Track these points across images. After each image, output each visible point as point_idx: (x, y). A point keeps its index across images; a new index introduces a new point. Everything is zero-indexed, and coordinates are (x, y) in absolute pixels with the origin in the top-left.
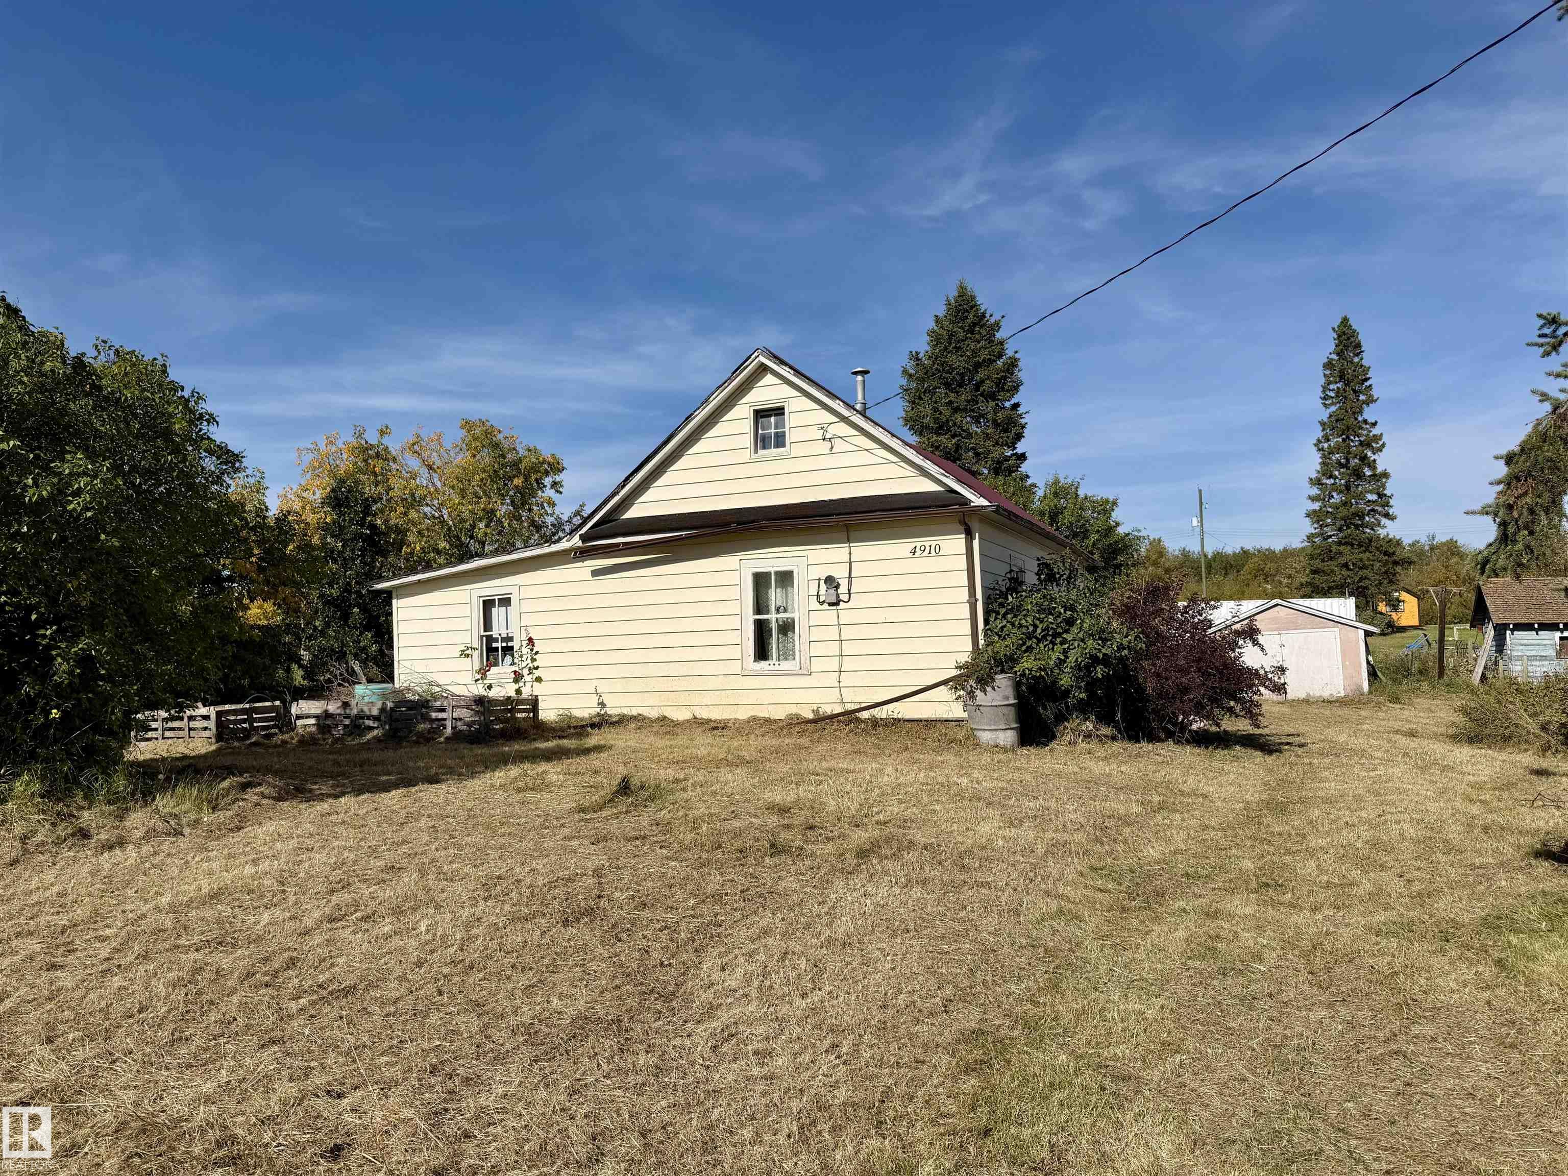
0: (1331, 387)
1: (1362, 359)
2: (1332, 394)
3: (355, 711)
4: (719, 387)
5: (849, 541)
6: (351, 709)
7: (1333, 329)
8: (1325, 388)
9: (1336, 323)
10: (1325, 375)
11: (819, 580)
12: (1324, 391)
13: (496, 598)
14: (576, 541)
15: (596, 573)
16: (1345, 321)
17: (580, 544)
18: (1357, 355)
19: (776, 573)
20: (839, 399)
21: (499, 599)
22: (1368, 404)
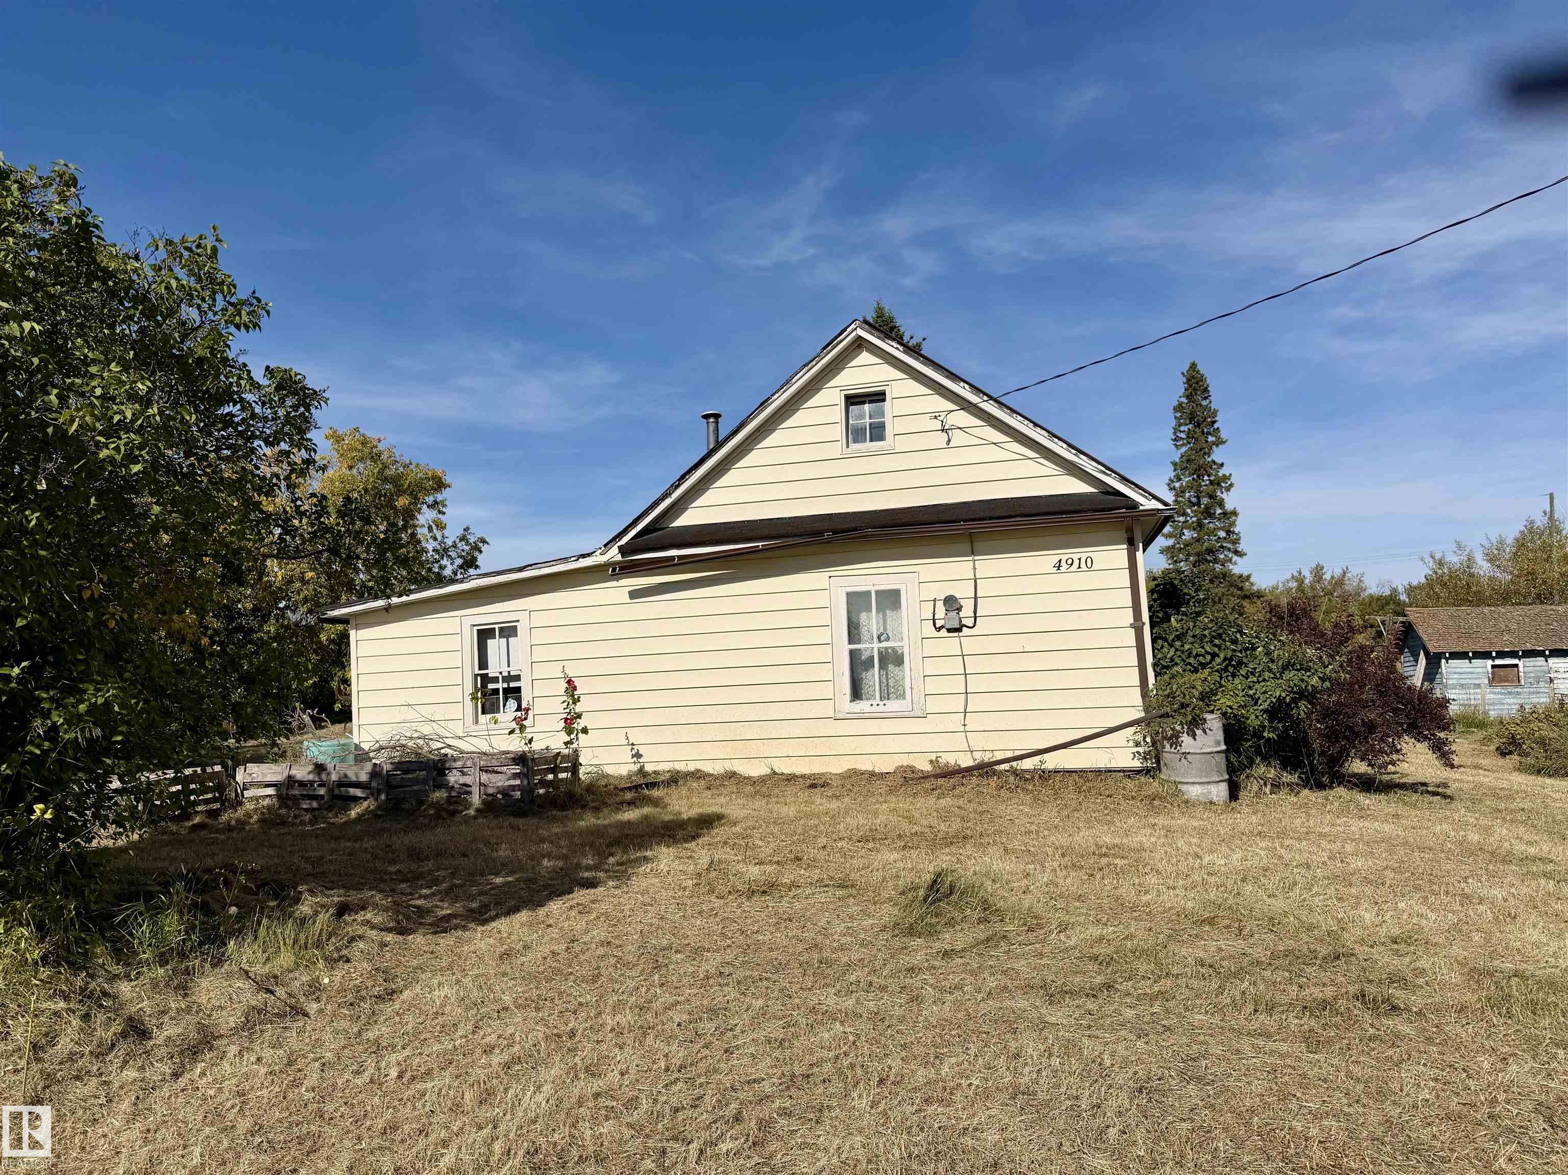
0: (1182, 428)
1: (1210, 402)
2: (1183, 435)
3: (334, 777)
4: (805, 365)
5: (973, 553)
6: (329, 774)
7: (1183, 374)
8: (1176, 430)
9: (1186, 368)
10: (1175, 417)
11: (935, 600)
12: (1175, 433)
13: (496, 626)
14: (614, 554)
15: (635, 594)
16: (1193, 366)
17: (619, 558)
18: (1206, 398)
19: (877, 592)
20: (965, 382)
21: (501, 629)
22: (1217, 445)
